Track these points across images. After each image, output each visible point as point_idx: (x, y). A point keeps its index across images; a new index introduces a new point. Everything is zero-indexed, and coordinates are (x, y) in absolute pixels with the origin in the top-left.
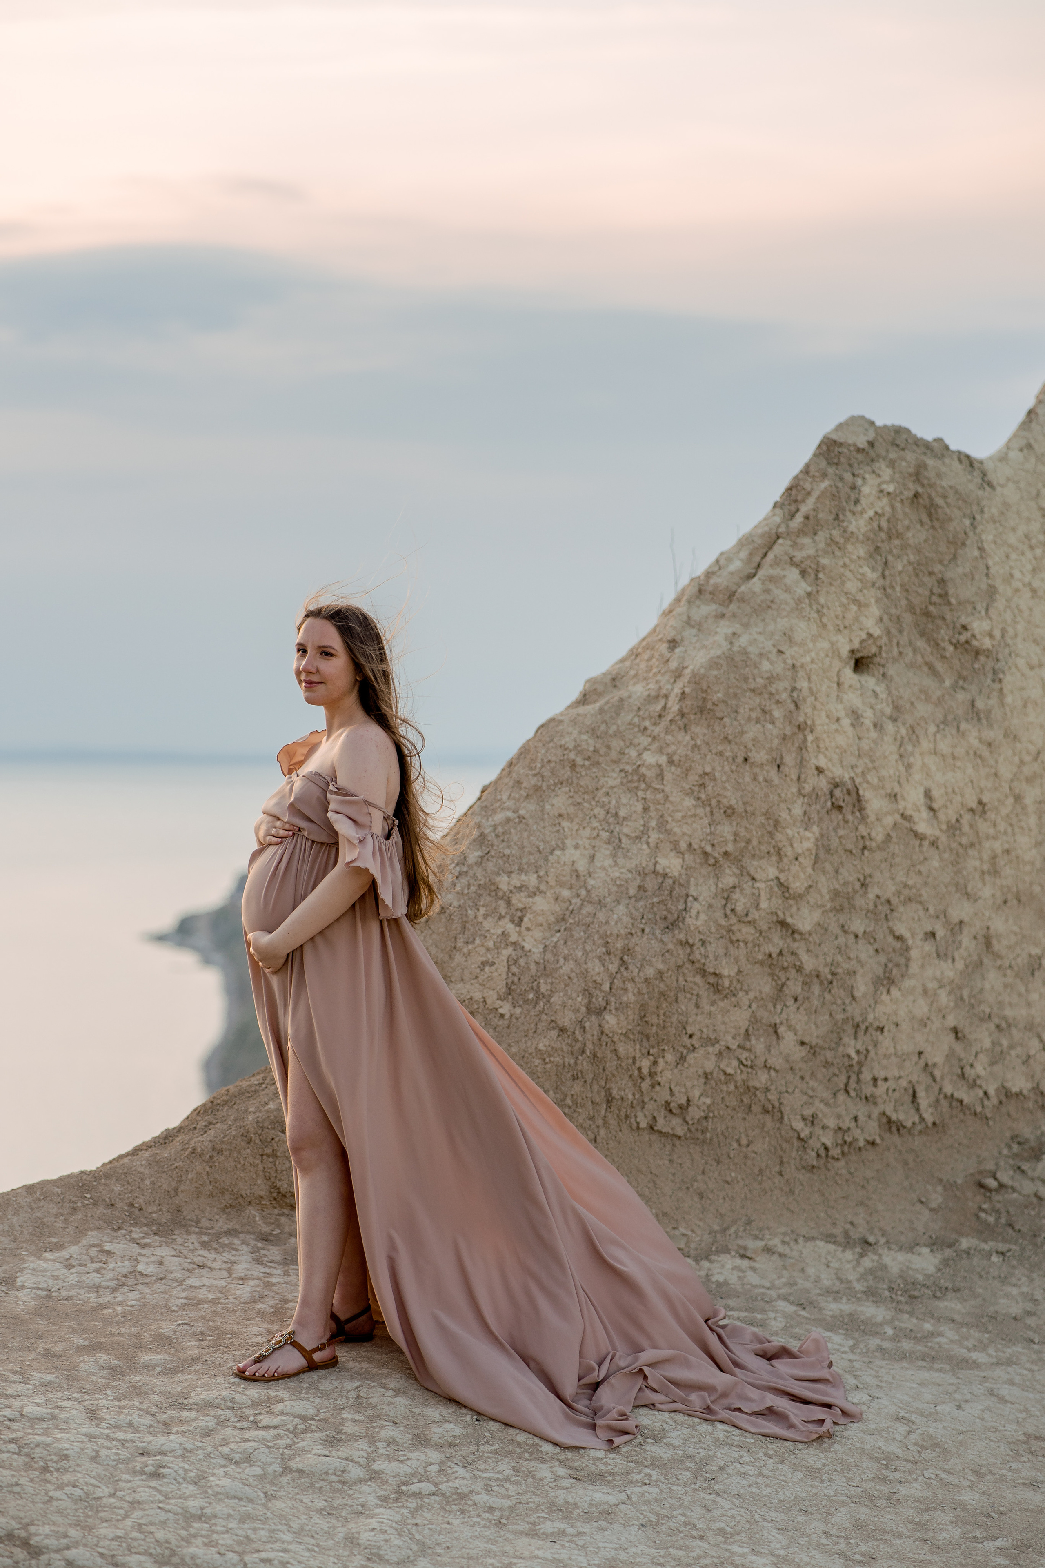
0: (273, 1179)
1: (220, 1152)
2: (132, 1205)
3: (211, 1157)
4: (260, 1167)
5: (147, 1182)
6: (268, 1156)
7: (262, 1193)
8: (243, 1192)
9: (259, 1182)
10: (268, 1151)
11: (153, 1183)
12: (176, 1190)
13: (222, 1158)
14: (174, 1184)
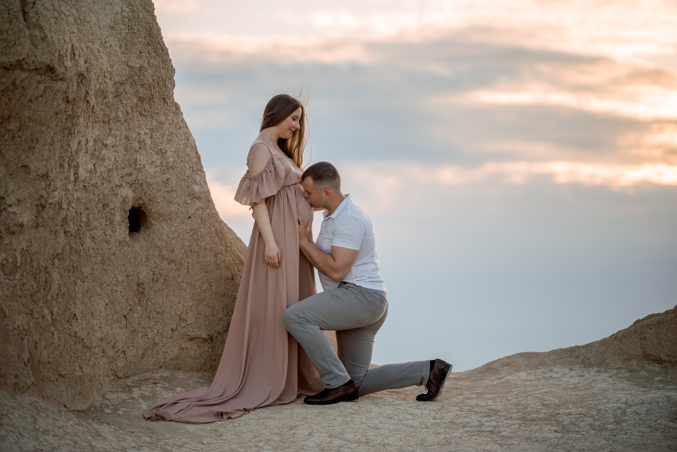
0: (644, 348)
1: (625, 337)
2: (585, 357)
3: (621, 339)
4: (639, 343)
5: (595, 349)
6: (643, 339)
7: (639, 354)
8: (631, 353)
9: (638, 349)
10: (643, 337)
11: (597, 349)
12: (605, 352)
13: (625, 340)
14: (605, 350)
